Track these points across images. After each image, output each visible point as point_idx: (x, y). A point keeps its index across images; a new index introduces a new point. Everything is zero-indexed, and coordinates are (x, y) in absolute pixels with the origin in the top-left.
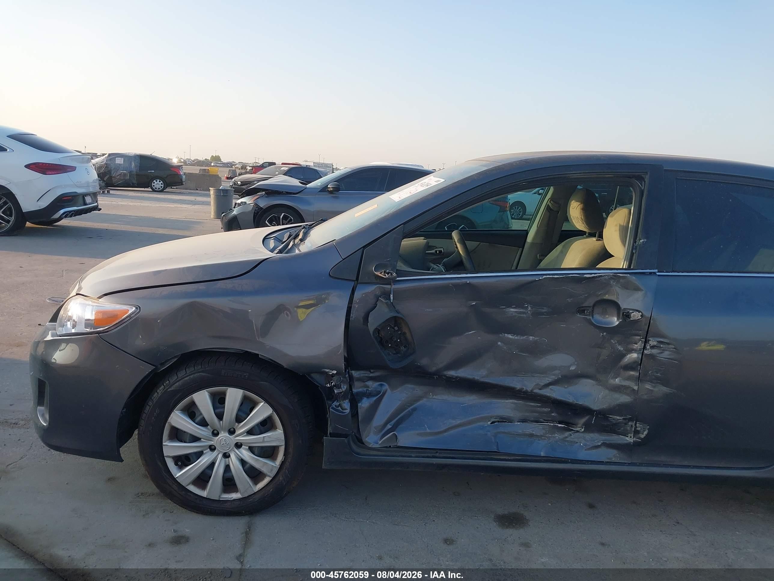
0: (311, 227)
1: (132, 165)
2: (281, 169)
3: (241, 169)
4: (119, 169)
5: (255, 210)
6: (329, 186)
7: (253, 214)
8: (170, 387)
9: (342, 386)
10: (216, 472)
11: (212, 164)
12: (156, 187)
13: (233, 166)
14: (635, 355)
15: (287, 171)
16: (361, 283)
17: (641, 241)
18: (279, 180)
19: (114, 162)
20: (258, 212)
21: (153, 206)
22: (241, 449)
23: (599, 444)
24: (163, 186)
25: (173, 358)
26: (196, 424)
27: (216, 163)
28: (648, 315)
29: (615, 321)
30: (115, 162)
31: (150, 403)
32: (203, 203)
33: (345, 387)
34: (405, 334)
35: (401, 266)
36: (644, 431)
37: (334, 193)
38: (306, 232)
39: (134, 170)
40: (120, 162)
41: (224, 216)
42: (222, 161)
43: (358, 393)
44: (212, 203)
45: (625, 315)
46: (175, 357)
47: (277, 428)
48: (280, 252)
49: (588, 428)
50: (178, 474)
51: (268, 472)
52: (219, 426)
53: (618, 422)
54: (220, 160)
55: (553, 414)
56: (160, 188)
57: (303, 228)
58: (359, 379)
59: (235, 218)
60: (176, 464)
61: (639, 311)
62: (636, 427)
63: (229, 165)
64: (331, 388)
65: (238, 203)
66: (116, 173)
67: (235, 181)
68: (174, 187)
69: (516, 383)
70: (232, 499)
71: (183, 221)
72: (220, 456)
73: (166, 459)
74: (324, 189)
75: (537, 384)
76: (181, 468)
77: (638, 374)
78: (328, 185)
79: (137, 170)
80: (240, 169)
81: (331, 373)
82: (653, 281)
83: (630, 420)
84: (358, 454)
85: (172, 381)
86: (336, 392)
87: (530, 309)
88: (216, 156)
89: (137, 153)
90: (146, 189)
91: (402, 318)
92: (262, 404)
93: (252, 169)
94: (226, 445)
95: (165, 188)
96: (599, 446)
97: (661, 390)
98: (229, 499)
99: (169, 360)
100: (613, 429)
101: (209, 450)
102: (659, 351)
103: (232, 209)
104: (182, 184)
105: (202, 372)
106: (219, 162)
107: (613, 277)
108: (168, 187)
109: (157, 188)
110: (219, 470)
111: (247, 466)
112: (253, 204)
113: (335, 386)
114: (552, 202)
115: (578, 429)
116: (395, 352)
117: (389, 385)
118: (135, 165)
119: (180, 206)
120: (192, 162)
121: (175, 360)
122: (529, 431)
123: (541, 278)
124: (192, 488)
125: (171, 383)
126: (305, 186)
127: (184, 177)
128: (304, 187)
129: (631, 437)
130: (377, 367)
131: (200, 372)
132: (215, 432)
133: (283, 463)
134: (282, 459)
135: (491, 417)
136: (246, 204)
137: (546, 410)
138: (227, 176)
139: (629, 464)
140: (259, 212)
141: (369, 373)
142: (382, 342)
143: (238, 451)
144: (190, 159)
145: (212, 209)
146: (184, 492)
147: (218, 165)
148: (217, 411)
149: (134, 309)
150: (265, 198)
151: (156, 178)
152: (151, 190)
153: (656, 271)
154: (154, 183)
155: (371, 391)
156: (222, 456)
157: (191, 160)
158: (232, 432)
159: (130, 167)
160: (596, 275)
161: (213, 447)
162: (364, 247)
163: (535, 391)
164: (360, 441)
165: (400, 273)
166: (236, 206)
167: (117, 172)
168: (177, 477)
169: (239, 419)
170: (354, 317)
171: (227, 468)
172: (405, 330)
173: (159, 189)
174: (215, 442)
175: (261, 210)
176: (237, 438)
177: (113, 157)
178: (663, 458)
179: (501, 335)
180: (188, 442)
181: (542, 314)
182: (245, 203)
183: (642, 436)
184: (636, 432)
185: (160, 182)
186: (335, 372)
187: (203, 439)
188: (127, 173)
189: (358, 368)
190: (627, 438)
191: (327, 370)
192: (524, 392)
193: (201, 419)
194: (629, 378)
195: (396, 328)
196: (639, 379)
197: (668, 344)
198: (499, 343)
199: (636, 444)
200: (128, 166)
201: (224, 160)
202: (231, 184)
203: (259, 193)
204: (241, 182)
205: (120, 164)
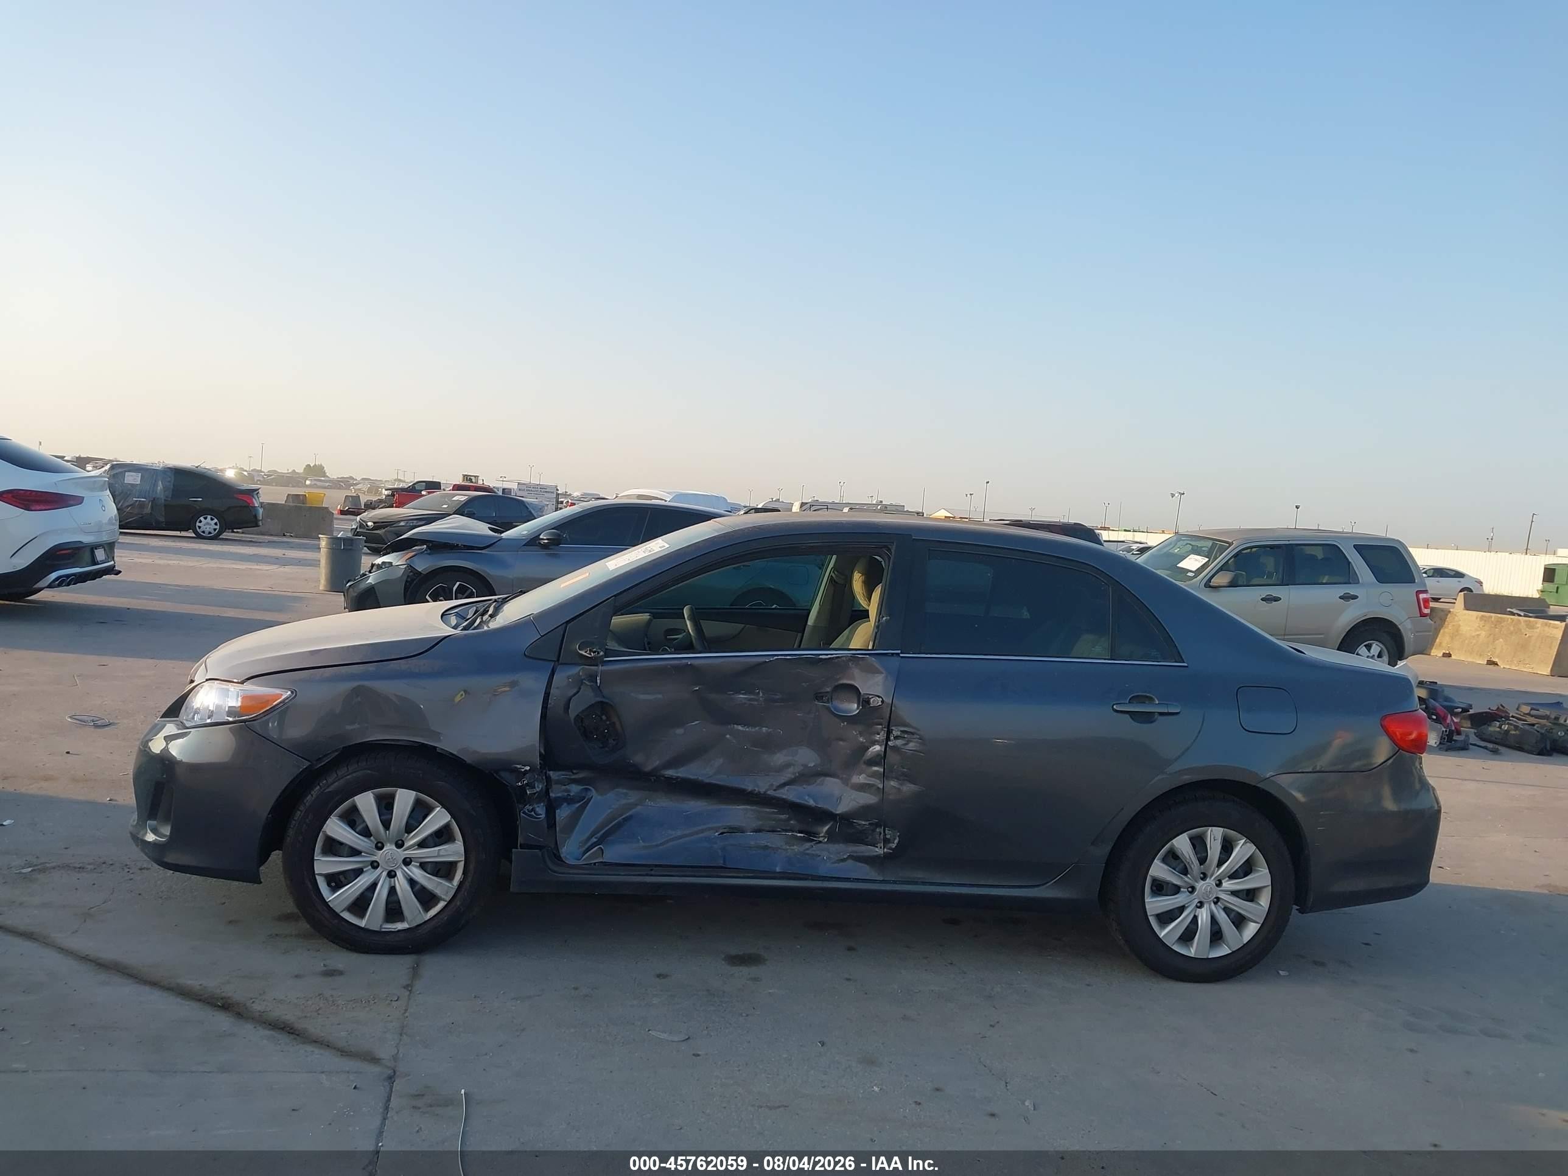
0: (505, 601)
1: (157, 486)
2: (454, 499)
3: (368, 492)
4: (130, 494)
5: (408, 576)
6: (541, 537)
7: (404, 583)
8: (328, 787)
9: (536, 785)
10: (379, 894)
11: (308, 482)
12: (205, 530)
13: (352, 487)
14: (877, 748)
15: (464, 504)
16: (562, 664)
17: (884, 619)
18: (453, 525)
19: (122, 480)
20: (413, 580)
21: (204, 566)
22: (410, 866)
23: (845, 857)
24: (218, 527)
25: (333, 752)
26: (357, 833)
27: (315, 480)
28: (888, 700)
29: (853, 708)
30: (124, 480)
31: (302, 808)
32: (300, 561)
33: (540, 786)
34: (614, 723)
35: (612, 645)
36: (895, 839)
37: (551, 547)
38: (499, 607)
39: (162, 496)
40: (135, 482)
41: (350, 586)
42: (327, 477)
43: (556, 798)
44: (323, 562)
45: (865, 702)
46: (336, 751)
47: (455, 840)
48: (465, 629)
49: (832, 837)
50: (330, 897)
51: (443, 895)
52: (385, 837)
53: (864, 828)
54: (324, 474)
56: (212, 531)
57: (494, 602)
58: (558, 782)
59: (371, 589)
60: (329, 885)
61: (879, 697)
62: (885, 835)
63: (342, 484)
64: (523, 789)
65: (377, 563)
66: (123, 502)
67: (362, 520)
68: (239, 530)
69: (749, 784)
70: (396, 930)
71: (268, 596)
72: (385, 874)
73: (317, 877)
74: (533, 541)
75: (772, 785)
76: (334, 890)
77: (882, 770)
78: (540, 534)
79: (167, 497)
80: (366, 493)
81: (523, 770)
82: (895, 662)
83: (878, 825)
84: (555, 872)
85: (330, 780)
86: (528, 793)
87: (761, 695)
88: (315, 465)
89: (169, 464)
90: (184, 534)
91: (611, 705)
92: (438, 809)
93: (393, 495)
94: (391, 860)
95: (220, 533)
96: (845, 859)
97: (908, 788)
98: (393, 930)
99: (328, 754)
100: (859, 838)
101: (370, 867)
102: (903, 742)
103: (366, 575)
104: (257, 526)
105: (369, 769)
106: (323, 479)
107: (851, 658)
108: (227, 530)
109: (207, 532)
110: (381, 894)
111: (417, 887)
112: (405, 566)
113: (528, 786)
114: (836, 573)
115: (821, 839)
116: (601, 746)
117: (596, 789)
118: (164, 488)
119: (258, 567)
120: (265, 477)
121: (337, 753)
122: (763, 843)
123: (772, 659)
124: (346, 916)
125: (329, 782)
126: (499, 535)
127: (261, 511)
128: (496, 537)
129: (881, 848)
130: (582, 767)
131: (365, 769)
132: (379, 845)
133: (461, 884)
134: (461, 878)
135: (719, 828)
136: (392, 565)
137: (783, 817)
138: (341, 509)
139: (881, 882)
140: (415, 579)
141: (571, 774)
142: (586, 734)
143: (407, 868)
144: (262, 472)
145: (322, 574)
146: (336, 921)
147: (319, 483)
148: (383, 817)
149: (289, 693)
150: (428, 556)
151: (205, 512)
152: (194, 535)
153: (899, 652)
154: (200, 522)
155: (573, 796)
156: (386, 873)
157: (263, 474)
158: (400, 845)
159: (153, 492)
160: (832, 656)
161: (375, 864)
162: (568, 622)
163: (769, 792)
164: (557, 857)
165: (608, 653)
166: (374, 570)
167: (125, 500)
168: (330, 901)
169: (409, 828)
170: (553, 704)
171: (392, 890)
172: (615, 719)
173: (210, 533)
174: (379, 856)
175: (417, 577)
176: (406, 852)
177: (120, 470)
178: (919, 875)
179: (729, 726)
180: (345, 855)
181: (776, 701)
182: (391, 563)
183: (894, 846)
184: (886, 841)
185: (212, 519)
186: (528, 768)
187: (365, 853)
188: (147, 502)
189: (556, 768)
190: (877, 849)
191: (519, 766)
192: (756, 794)
193: (363, 828)
194: (874, 775)
195: (604, 717)
196: (884, 776)
197: (913, 734)
198: (728, 736)
199: (886, 856)
200: (150, 488)
201: (333, 473)
202: (354, 527)
203: (416, 548)
204: (374, 523)
205: (132, 485)
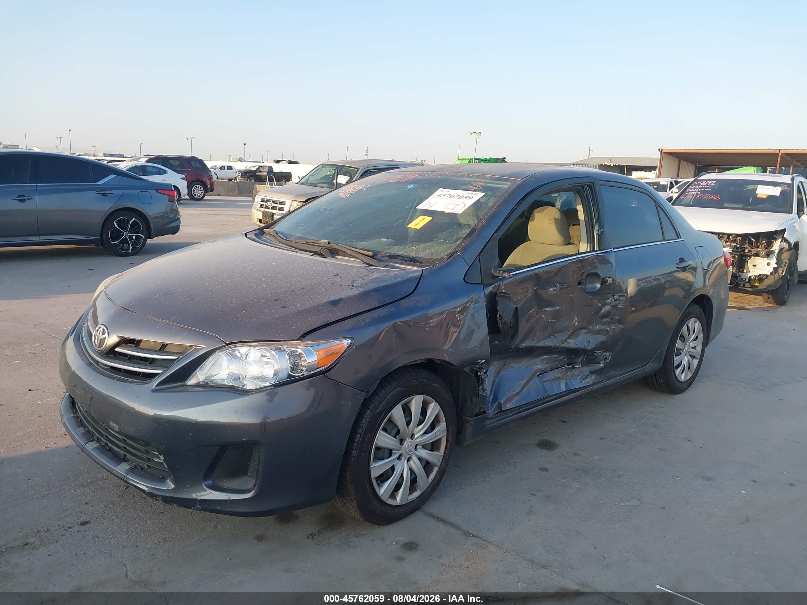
10: (407, 477)
14: (608, 307)
17: (601, 230)
22: (418, 449)
23: (588, 373)
26: (392, 437)
28: (615, 279)
29: (598, 286)
36: (609, 357)
45: (603, 282)
47: (440, 422)
49: (583, 364)
50: (381, 492)
51: (436, 462)
52: (406, 433)
53: (598, 355)
55: (565, 360)
60: (379, 483)
61: (611, 278)
62: (606, 356)
64: (480, 376)
69: (550, 343)
70: (415, 498)
72: (406, 462)
73: (372, 480)
75: (561, 341)
76: (382, 485)
77: (609, 320)
83: (603, 351)
86: (483, 377)
87: (558, 286)
92: (434, 403)
94: (410, 450)
97: (619, 328)
100: (595, 360)
101: (397, 460)
102: (619, 302)
105: (399, 387)
107: (596, 256)
111: (424, 462)
115: (578, 366)
121: (379, 381)
122: (554, 376)
123: (567, 263)
124: (390, 501)
129: (603, 363)
132: (403, 441)
133: (445, 451)
134: (445, 448)
137: (562, 358)
139: (601, 382)
143: (417, 452)
146: (385, 508)
149: (349, 341)
153: (612, 249)
160: (589, 257)
161: (401, 457)
162: (480, 254)
163: (561, 345)
168: (381, 495)
169: (420, 423)
171: (411, 469)
174: (403, 449)
176: (417, 440)
179: (544, 309)
180: (387, 458)
181: (564, 289)
183: (608, 361)
184: (606, 359)
186: (484, 361)
187: (395, 451)
190: (600, 365)
191: (480, 361)
194: (604, 324)
196: (609, 323)
197: (623, 296)
198: (543, 315)
199: (604, 367)
